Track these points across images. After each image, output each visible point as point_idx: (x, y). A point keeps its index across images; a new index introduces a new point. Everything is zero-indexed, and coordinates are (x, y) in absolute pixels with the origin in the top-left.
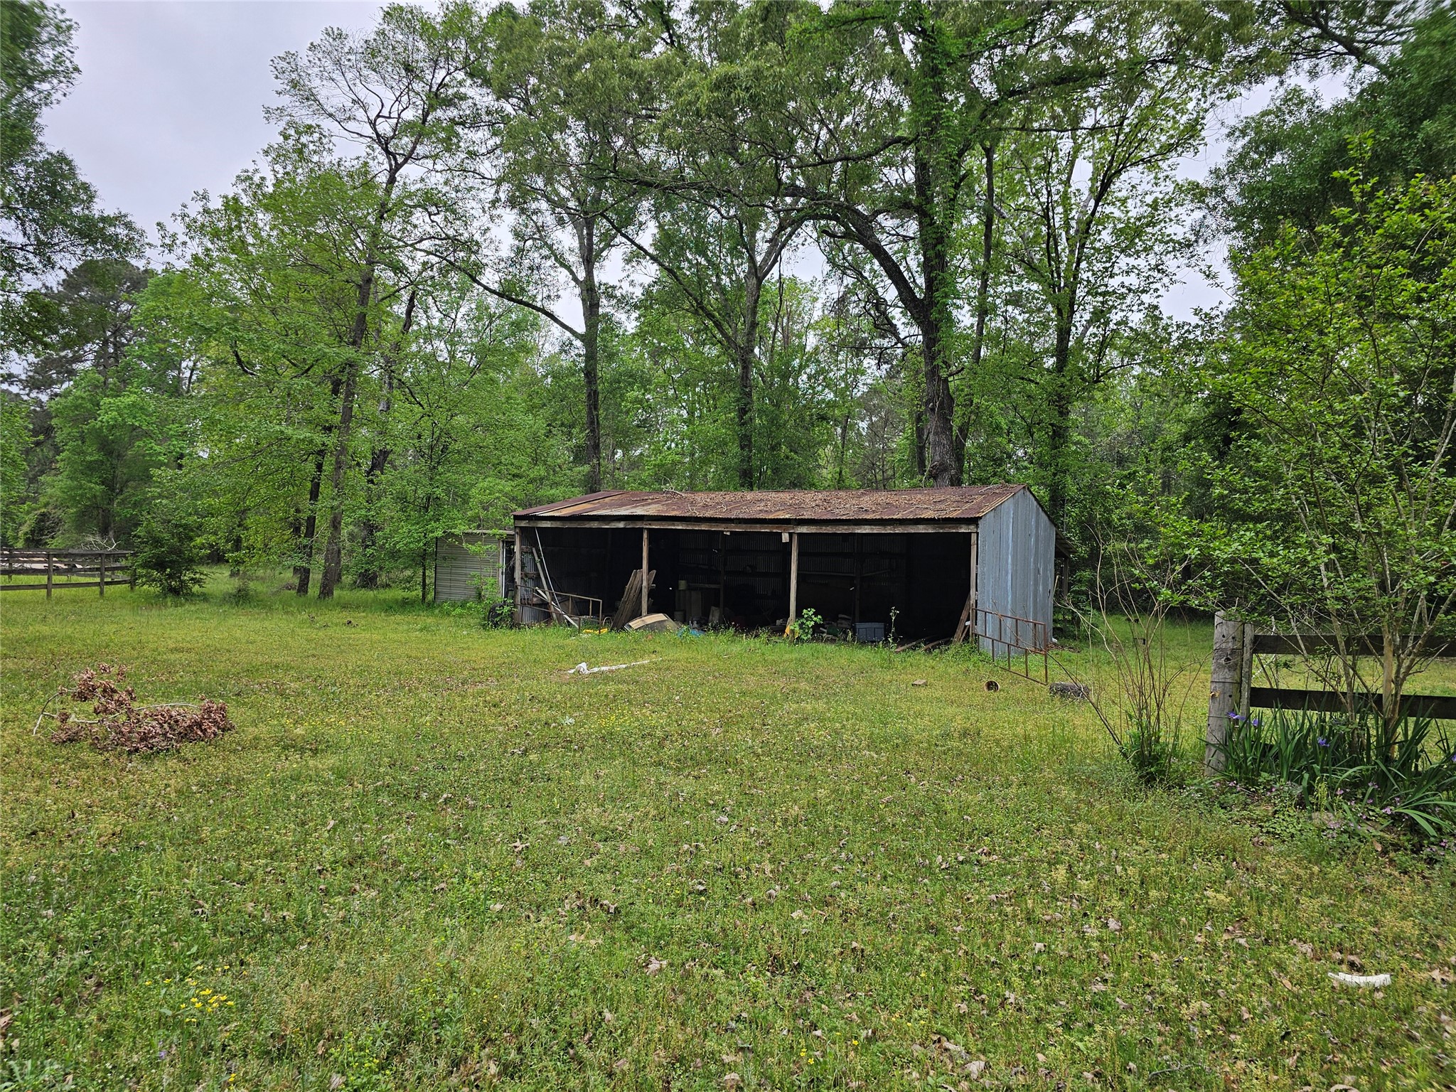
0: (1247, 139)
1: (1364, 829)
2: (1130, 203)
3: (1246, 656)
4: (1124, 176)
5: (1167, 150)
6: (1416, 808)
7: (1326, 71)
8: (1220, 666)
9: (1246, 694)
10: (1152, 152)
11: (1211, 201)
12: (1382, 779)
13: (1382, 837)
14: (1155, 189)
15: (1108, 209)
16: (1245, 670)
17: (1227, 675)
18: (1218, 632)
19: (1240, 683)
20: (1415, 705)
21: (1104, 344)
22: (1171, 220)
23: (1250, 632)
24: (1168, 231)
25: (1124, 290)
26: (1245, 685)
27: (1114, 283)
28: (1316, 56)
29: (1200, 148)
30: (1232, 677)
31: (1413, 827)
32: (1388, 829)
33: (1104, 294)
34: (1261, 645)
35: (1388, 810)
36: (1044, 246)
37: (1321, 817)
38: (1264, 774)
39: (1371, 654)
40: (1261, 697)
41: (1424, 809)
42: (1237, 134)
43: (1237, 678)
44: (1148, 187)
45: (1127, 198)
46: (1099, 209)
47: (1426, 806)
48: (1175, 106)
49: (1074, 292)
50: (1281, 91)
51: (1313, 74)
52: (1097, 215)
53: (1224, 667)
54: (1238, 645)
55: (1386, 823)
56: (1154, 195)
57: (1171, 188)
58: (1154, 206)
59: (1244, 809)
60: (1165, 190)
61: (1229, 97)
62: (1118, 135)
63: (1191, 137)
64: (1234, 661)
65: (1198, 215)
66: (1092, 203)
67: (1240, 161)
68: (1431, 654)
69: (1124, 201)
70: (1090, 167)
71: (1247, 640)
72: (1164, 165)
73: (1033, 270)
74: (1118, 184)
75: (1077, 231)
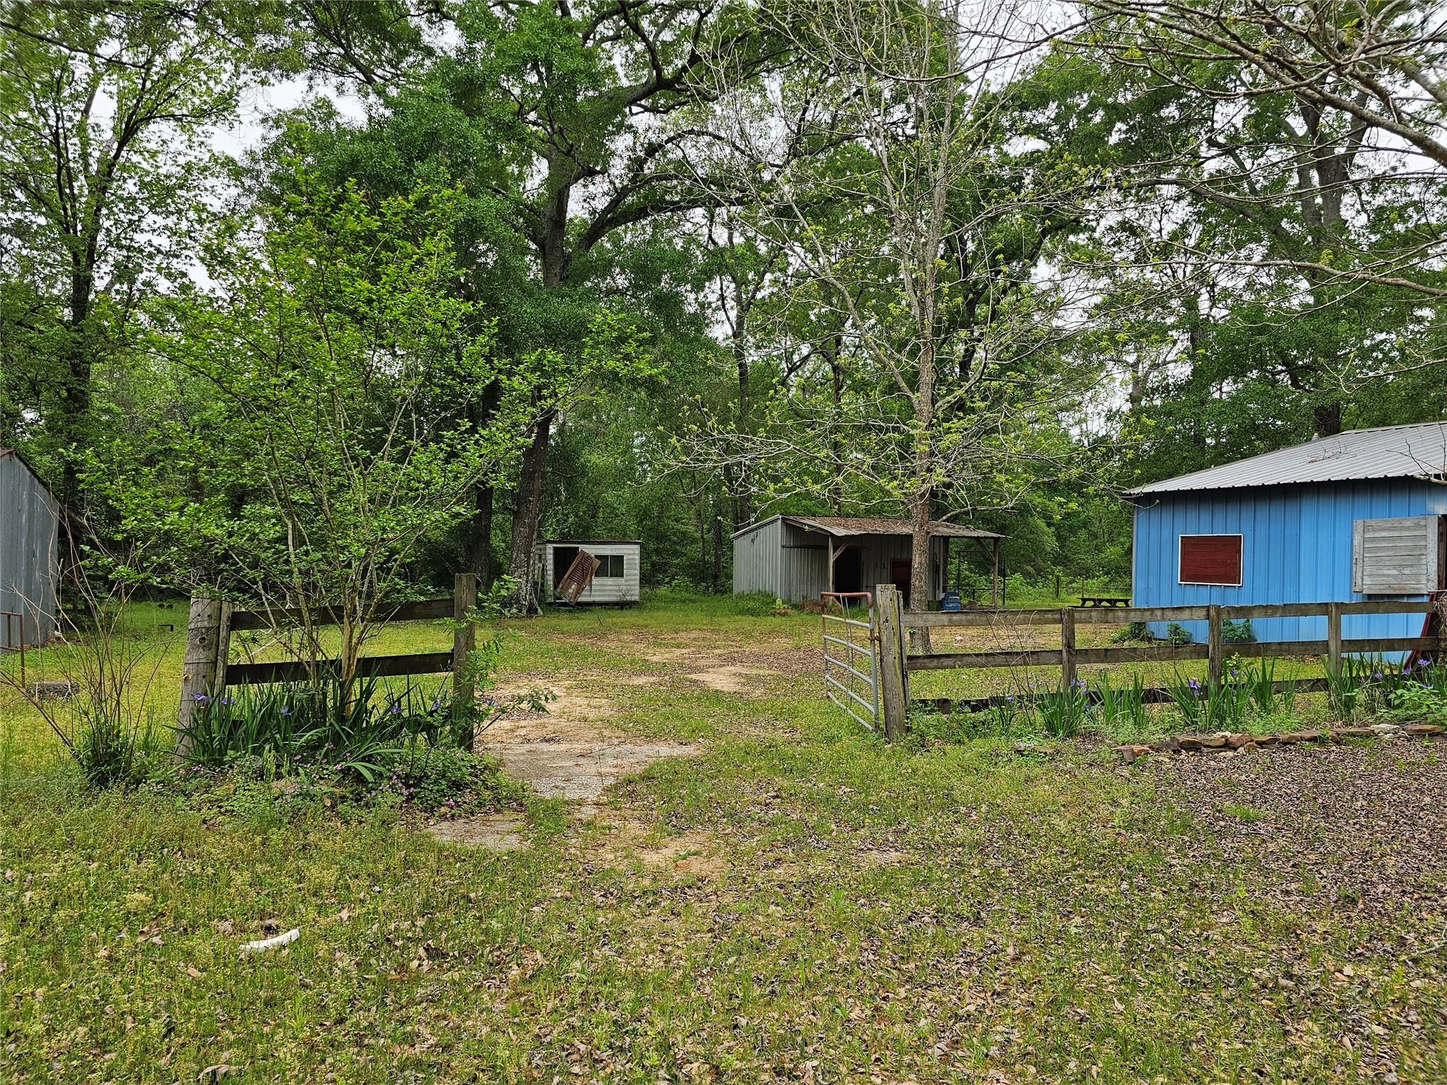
0: (280, 131)
1: (315, 789)
2: (161, 158)
3: (223, 634)
4: (152, 127)
5: (200, 114)
6: (363, 760)
7: (351, 92)
8: (194, 647)
9: (220, 673)
10: (185, 112)
11: (248, 182)
12: (337, 739)
13: (332, 793)
14: (188, 151)
15: (135, 158)
16: (221, 648)
17: (202, 655)
18: (194, 610)
19: (215, 663)
20: (368, 667)
21: (129, 303)
22: (206, 189)
23: (227, 610)
24: (204, 200)
25: (152, 249)
26: (220, 664)
27: (141, 238)
28: (342, 75)
29: (236, 124)
30: (207, 657)
31: (360, 778)
32: (339, 784)
33: (129, 248)
34: (238, 621)
35: (339, 767)
36: (54, 176)
37: (277, 786)
38: (230, 752)
39: (333, 622)
40: (236, 674)
41: (369, 759)
42: (271, 123)
43: (212, 657)
44: (182, 148)
45: (157, 152)
46: (124, 153)
47: (371, 755)
48: (208, 72)
49: (95, 239)
50: (312, 96)
51: (340, 90)
52: (121, 160)
53: (198, 647)
54: (214, 623)
55: (338, 778)
56: (188, 158)
57: (206, 157)
58: (188, 168)
59: (206, 792)
60: (200, 156)
61: (263, 83)
62: (145, 81)
63: (224, 109)
64: (210, 640)
65: (234, 191)
66: (115, 146)
67: (274, 151)
68: (383, 620)
69: (154, 155)
70: (113, 105)
71: (224, 618)
72: (198, 130)
73: (38, 199)
74: (146, 133)
75: (98, 172)
